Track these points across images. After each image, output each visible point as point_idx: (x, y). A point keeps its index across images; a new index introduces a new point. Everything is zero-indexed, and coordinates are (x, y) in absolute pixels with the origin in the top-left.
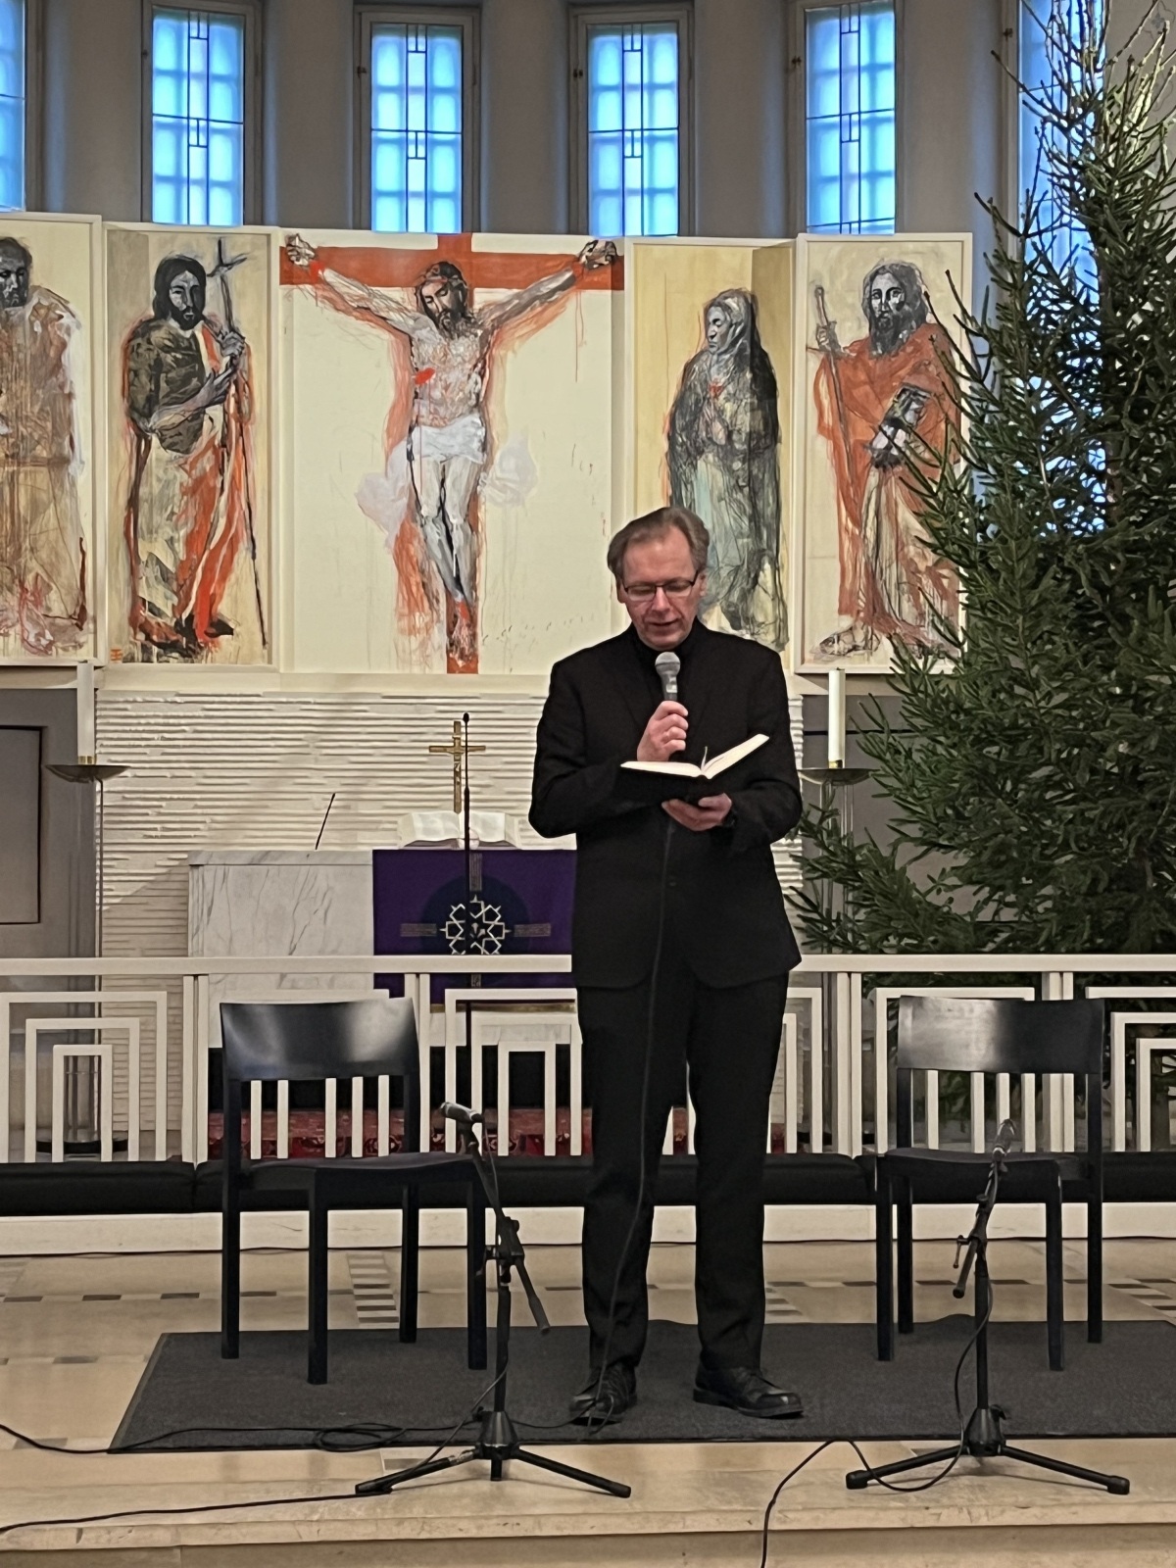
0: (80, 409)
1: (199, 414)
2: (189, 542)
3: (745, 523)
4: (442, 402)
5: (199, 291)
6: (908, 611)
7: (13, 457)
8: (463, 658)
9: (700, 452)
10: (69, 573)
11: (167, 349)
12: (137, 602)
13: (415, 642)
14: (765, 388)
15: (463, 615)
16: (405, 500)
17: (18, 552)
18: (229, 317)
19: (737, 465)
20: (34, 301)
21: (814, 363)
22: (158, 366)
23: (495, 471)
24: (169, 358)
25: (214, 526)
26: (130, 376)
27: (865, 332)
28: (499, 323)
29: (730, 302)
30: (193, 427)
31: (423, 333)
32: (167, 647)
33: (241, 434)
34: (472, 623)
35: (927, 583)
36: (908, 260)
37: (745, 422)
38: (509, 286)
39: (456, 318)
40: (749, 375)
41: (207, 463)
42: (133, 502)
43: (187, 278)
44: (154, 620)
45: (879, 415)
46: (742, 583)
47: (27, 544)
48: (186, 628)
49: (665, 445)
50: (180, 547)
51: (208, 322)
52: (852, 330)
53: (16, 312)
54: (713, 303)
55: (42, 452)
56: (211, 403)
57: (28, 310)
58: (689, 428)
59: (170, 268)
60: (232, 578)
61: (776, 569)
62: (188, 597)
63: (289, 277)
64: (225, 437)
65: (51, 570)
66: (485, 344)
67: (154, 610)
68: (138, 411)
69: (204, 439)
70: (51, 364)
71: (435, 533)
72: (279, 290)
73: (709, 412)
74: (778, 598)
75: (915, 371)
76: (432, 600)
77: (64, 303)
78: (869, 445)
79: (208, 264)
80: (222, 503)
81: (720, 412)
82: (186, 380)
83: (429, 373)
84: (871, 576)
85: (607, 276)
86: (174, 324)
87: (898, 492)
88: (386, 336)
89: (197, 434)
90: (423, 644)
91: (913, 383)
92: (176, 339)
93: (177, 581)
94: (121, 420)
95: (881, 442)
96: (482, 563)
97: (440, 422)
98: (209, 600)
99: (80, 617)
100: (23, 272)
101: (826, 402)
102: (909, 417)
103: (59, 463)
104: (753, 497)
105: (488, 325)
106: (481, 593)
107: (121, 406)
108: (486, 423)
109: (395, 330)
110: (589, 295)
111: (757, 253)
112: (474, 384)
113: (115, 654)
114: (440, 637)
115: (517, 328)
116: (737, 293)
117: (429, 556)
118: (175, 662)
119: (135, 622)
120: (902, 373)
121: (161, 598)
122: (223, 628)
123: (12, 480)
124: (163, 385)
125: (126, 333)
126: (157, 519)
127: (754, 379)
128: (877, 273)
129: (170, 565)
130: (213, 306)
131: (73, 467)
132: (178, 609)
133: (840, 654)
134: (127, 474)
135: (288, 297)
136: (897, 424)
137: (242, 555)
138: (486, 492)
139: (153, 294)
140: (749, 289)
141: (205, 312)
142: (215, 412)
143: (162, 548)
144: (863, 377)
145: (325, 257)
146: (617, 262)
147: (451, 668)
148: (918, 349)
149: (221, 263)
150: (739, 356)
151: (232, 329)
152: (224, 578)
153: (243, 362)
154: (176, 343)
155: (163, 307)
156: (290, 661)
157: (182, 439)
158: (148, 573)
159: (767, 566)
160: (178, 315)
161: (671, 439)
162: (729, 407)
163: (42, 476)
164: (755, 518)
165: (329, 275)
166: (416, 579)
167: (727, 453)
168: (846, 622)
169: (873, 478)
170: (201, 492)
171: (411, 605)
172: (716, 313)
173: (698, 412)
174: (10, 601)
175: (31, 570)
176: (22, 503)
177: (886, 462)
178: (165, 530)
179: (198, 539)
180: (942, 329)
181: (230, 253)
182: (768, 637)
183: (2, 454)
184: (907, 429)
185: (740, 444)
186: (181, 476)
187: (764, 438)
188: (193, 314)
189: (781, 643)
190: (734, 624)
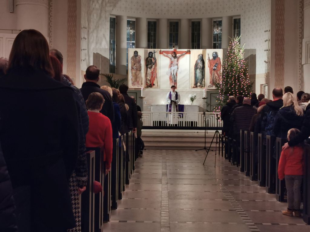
1: (152, 66)
2: (151, 77)
3: (201, 75)
4: (174, 64)
5: (152, 55)
9: (197, 69)
10: (141, 80)
12: (146, 82)
14: (203, 63)
17: (137, 78)
18: (155, 57)
19: (201, 70)
21: (208, 61)
24: (150, 61)
26: (146, 62)
29: (201, 55)
30: (151, 67)
31: (172, 58)
32: (149, 86)
34: (176, 84)
35: (218, 81)
36: (216, 51)
37: (201, 66)
39: (175, 57)
40: (202, 62)
41: (153, 70)
42: (146, 74)
43: (151, 54)
44: (148, 84)
46: (201, 81)
48: (151, 85)
49: (194, 68)
51: (153, 58)
52: (211, 58)
53: (137, 57)
54: (199, 55)
55: (139, 69)
57: (138, 57)
58: (196, 67)
59: (150, 53)
61: (204, 79)
62: (151, 82)
63: (160, 53)
66: (178, 59)
68: (147, 65)
69: (153, 68)
70: (139, 61)
71: (173, 76)
72: (159, 54)
73: (198, 65)
74: (205, 82)
75: (217, 61)
76: (173, 82)
77: (141, 56)
78: (213, 68)
79: (153, 52)
80: (154, 74)
81: (199, 65)
82: (151, 63)
83: (173, 62)
84: (213, 80)
85: (189, 53)
86: (150, 58)
87: (215, 73)
89: (152, 68)
92: (150, 59)
93: (150, 81)
95: (214, 68)
96: (177, 79)
97: (174, 66)
98: (153, 82)
99: (142, 84)
100: (137, 54)
101: (209, 64)
102: (216, 66)
103: (140, 70)
104: (202, 73)
105: (178, 57)
106: (177, 82)
107: (145, 65)
108: (178, 66)
110: (187, 54)
111: (203, 51)
112: (177, 63)
113: (145, 87)
115: (181, 58)
117: (172, 78)
119: (146, 84)
120: (216, 62)
121: (149, 82)
122: (154, 85)
123: (136, 72)
124: (149, 63)
126: (149, 75)
127: (203, 62)
128: (214, 52)
129: (149, 79)
130: (153, 56)
131: (141, 71)
132: (150, 83)
133: (210, 87)
134: (146, 71)
136: (215, 66)
137: (156, 78)
138: (178, 72)
139: (148, 55)
140: (202, 54)
141: (153, 57)
142: (154, 66)
143: (149, 78)
144: (212, 62)
145: (163, 52)
146: (190, 51)
148: (217, 59)
149: (154, 52)
150: (201, 60)
152: (154, 80)
153: (156, 61)
155: (149, 56)
156: (160, 87)
158: (148, 80)
162: (200, 65)
163: (139, 72)
165: (164, 53)
166: (171, 80)
167: (200, 69)
168: (210, 84)
169: (213, 71)
170: (152, 73)
171: (171, 83)
172: (199, 56)
173: (197, 65)
174: (136, 82)
175: (138, 80)
176: (137, 74)
177: (214, 70)
178: (149, 76)
179: (152, 77)
180: (219, 58)
181: (155, 51)
182: (204, 86)
183: (135, 70)
184: (216, 67)
185: (201, 68)
186: (150, 71)
187: (203, 67)
188: (152, 57)
189: (205, 86)
190: (201, 84)
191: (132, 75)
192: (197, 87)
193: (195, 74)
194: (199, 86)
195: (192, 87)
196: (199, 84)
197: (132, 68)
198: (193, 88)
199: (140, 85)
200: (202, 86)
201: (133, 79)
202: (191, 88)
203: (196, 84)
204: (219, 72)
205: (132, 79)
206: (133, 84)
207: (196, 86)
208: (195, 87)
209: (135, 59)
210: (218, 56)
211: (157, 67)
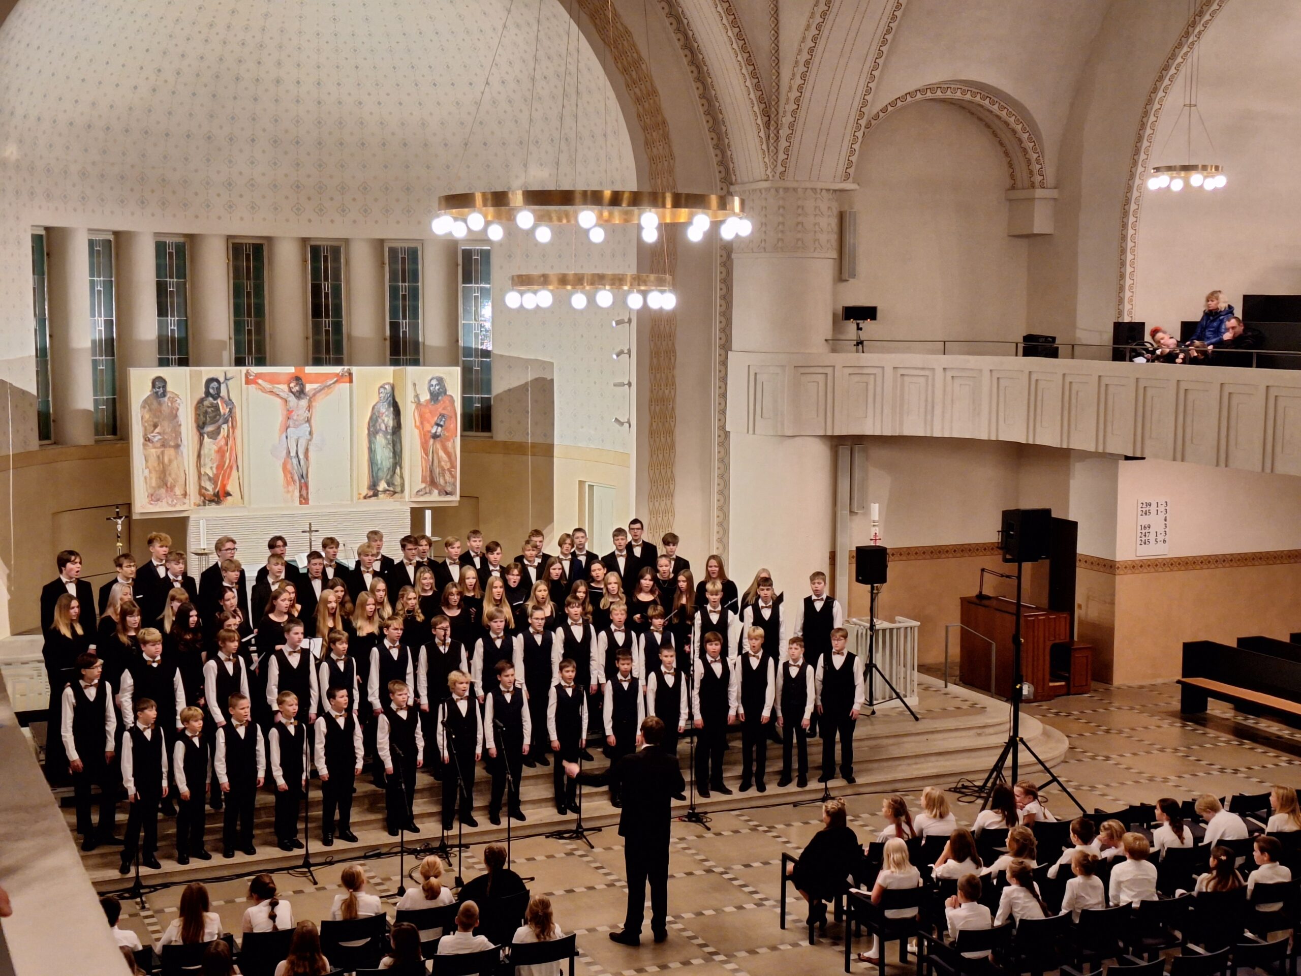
0: (183, 429)
1: (219, 428)
2: (217, 468)
3: (391, 455)
4: (296, 420)
5: (219, 389)
6: (442, 482)
7: (163, 446)
8: (304, 499)
9: (376, 432)
10: (181, 481)
11: (208, 407)
12: (201, 488)
13: (289, 495)
14: (397, 412)
15: (304, 486)
16: (285, 452)
17: (165, 476)
18: (229, 396)
19: (389, 437)
20: (168, 395)
21: (414, 406)
22: (206, 412)
23: (314, 441)
24: (209, 410)
25: (225, 462)
26: (197, 416)
27: (428, 397)
28: (314, 395)
29: (387, 387)
30: (218, 431)
31: (290, 399)
32: (211, 501)
33: (233, 432)
34: (307, 489)
35: (447, 473)
36: (441, 375)
37: (391, 423)
38: (317, 382)
39: (300, 394)
40: (392, 409)
41: (223, 442)
42: (199, 456)
43: (215, 384)
44: (207, 493)
45: (433, 422)
46: (391, 473)
47: (167, 473)
48: (217, 495)
49: (366, 431)
50: (214, 470)
51: (222, 398)
53: (163, 400)
54: (381, 387)
55: (172, 443)
56: (224, 423)
57: (166, 399)
58: (374, 426)
59: (210, 381)
60: (231, 478)
61: (401, 468)
62: (217, 485)
63: (248, 381)
64: (228, 436)
65: (175, 481)
67: (206, 489)
68: (200, 427)
69: (222, 434)
70: (174, 416)
71: (295, 461)
73: (380, 420)
74: (402, 477)
75: (444, 409)
76: (295, 482)
77: (177, 396)
78: (429, 432)
79: (222, 379)
80: (228, 454)
81: (383, 421)
82: (215, 417)
83: (292, 411)
84: (431, 471)
85: (347, 379)
86: (211, 399)
87: (438, 446)
88: (279, 400)
89: (219, 433)
90: (292, 497)
91: (443, 412)
92: (212, 404)
93: (214, 480)
94: (195, 430)
95: (434, 431)
96: (310, 469)
97: (296, 427)
98: (224, 486)
99: (185, 495)
100: (164, 387)
101: (417, 418)
102: (442, 423)
103: (177, 446)
104: (394, 446)
105: (311, 394)
106: (310, 479)
107: (194, 425)
108: (310, 426)
109: (281, 398)
110: (342, 385)
111: (394, 371)
112: (307, 414)
114: (297, 494)
115: (320, 397)
116: (388, 384)
117: (293, 468)
118: (214, 506)
119: (201, 494)
120: (440, 409)
121: (209, 486)
122: (228, 494)
123: (163, 453)
124: (208, 418)
125: (195, 402)
126: (207, 461)
127: (394, 410)
128: (432, 379)
129: (211, 475)
130: (223, 393)
131: (182, 448)
132: (214, 489)
133: (422, 496)
134: (197, 447)
135: (247, 389)
136: (438, 425)
137: (234, 472)
138: (311, 448)
139: (204, 389)
140: (391, 382)
141: (221, 395)
142: (225, 426)
143: (209, 470)
144: (428, 410)
145: (258, 376)
146: (350, 374)
147: (301, 503)
148: (444, 402)
149: (226, 379)
150: (389, 403)
151: (230, 400)
152: (229, 478)
153: (233, 410)
154: (212, 405)
155: (208, 394)
156: (250, 503)
157: (214, 435)
158: (203, 478)
159: (398, 468)
160: (212, 396)
161: (369, 429)
162: (386, 419)
163: (172, 451)
164: (394, 453)
165: (260, 381)
166: (289, 476)
167: (386, 433)
168: (423, 485)
169: (432, 441)
170: (221, 452)
171: (288, 484)
172: (382, 390)
173: (377, 420)
174: (163, 491)
175: (170, 480)
176: (166, 460)
177: (435, 436)
178: (209, 464)
179: (220, 467)
180: (451, 396)
181: (229, 376)
182: (398, 489)
183: (159, 445)
184: (441, 426)
185: (390, 430)
186: (215, 448)
187: (397, 428)
188: (217, 396)
189: (402, 491)
190: (389, 485)
191: (147, 467)
192: (376, 494)
193: (371, 451)
194: (385, 491)
195: (362, 496)
196: (382, 486)
197: (147, 440)
198: (365, 498)
199: (177, 499)
200: (395, 493)
201: (151, 478)
202: (359, 499)
203: (373, 486)
204: (449, 445)
205: (146, 478)
206: (154, 498)
207: (374, 492)
208: (370, 497)
209: (155, 405)
210: (445, 392)
211: (238, 432)
